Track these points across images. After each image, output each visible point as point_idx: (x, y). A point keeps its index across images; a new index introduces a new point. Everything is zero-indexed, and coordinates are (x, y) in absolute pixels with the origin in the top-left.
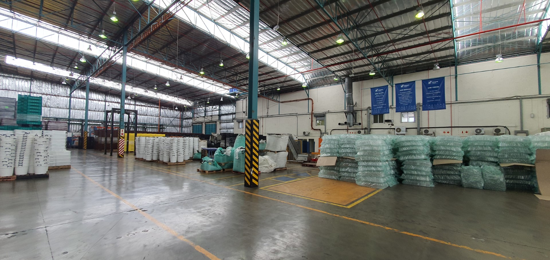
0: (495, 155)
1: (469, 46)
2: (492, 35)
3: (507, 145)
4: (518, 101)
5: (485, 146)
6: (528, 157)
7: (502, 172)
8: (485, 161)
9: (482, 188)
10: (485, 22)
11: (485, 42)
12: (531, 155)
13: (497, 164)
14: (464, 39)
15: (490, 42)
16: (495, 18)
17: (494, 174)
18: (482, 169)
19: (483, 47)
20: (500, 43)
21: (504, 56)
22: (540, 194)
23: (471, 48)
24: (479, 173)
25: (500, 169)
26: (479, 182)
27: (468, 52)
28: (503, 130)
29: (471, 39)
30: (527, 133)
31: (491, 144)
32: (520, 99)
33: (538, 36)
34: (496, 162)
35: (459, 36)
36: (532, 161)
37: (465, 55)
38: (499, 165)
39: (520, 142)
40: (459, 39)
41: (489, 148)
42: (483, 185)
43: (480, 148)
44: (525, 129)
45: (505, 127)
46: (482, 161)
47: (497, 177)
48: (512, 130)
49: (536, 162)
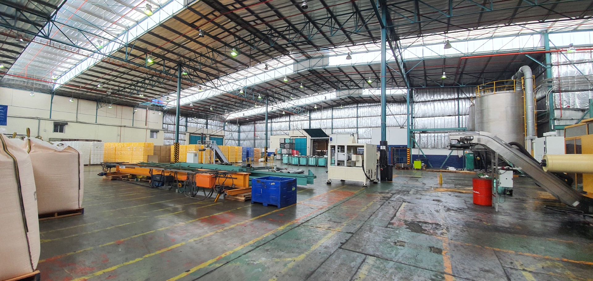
4: (38, 120)
33: (54, 85)
37: (8, 82)
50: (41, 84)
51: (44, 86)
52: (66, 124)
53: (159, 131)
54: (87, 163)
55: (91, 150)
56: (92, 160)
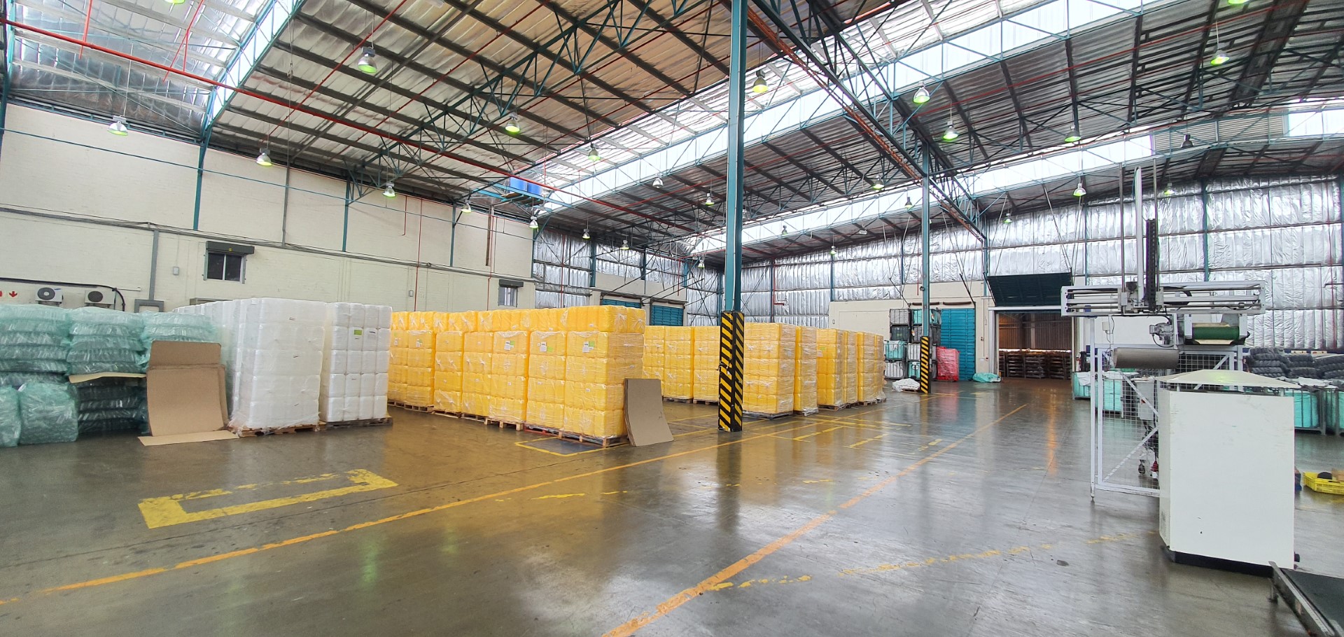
0: (61, 355)
1: (50, 63)
2: (115, 64)
3: (91, 331)
4: (151, 233)
5: (37, 334)
6: (137, 357)
7: (72, 396)
8: (32, 373)
9: (14, 444)
10: (100, 24)
11: (94, 71)
12: (140, 353)
13: (63, 377)
14: (38, 39)
15: (107, 77)
16: (125, 27)
17: (50, 404)
18: (20, 395)
19: (87, 83)
20: (127, 90)
22: (150, 434)
23: (54, 70)
24: (12, 406)
25: (70, 391)
26: (9, 429)
27: (47, 79)
28: (108, 297)
29: (59, 48)
30: (160, 306)
31: (53, 328)
32: (156, 230)
33: (208, 109)
34: (63, 374)
36: (143, 365)
38: (67, 379)
39: (121, 326)
41: (46, 339)
42: (17, 435)
43: (21, 339)
44: (157, 298)
45: (114, 290)
46: (25, 372)
47: (56, 409)
48: (130, 299)
49: (150, 368)
50: (163, 103)
51: (173, 110)
52: (250, 251)
53: (522, 285)
54: (312, 419)
55: (327, 348)
56: (331, 400)
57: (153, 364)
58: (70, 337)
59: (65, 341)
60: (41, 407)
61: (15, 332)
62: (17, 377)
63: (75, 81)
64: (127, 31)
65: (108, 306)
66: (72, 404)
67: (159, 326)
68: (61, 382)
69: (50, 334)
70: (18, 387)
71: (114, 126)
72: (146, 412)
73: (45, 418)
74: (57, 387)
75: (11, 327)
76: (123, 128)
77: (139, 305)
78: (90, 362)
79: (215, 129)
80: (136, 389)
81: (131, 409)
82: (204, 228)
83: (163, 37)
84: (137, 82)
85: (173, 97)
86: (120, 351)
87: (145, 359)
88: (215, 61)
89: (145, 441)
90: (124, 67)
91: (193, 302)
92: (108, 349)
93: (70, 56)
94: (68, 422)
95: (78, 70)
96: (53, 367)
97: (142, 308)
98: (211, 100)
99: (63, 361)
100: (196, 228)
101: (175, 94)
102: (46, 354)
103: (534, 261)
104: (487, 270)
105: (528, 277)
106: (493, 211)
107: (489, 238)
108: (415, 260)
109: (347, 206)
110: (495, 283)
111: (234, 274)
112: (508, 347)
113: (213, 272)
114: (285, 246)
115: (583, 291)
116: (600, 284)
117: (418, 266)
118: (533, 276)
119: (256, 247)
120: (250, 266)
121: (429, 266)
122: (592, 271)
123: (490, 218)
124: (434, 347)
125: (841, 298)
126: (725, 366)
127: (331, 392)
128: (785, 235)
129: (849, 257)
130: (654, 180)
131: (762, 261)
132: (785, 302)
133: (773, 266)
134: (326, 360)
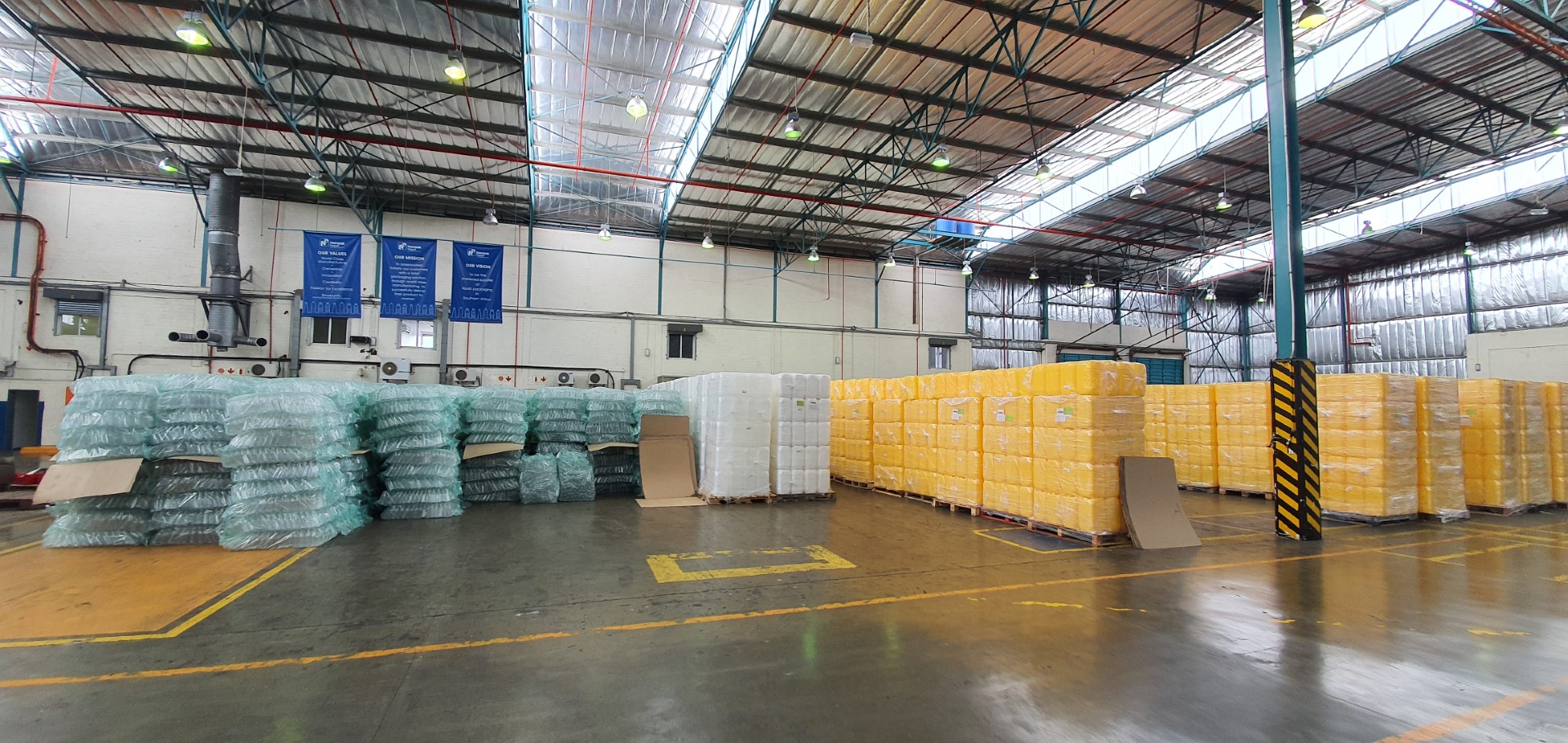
0: (582, 428)
1: (557, 189)
2: (598, 181)
3: (601, 408)
4: (629, 321)
5: (567, 410)
6: (630, 429)
7: (591, 463)
8: (564, 443)
9: (555, 501)
10: (588, 149)
11: (585, 190)
12: (634, 425)
13: (583, 446)
14: (548, 171)
15: (594, 194)
16: (604, 147)
17: (577, 468)
18: (558, 460)
19: (581, 201)
20: (609, 201)
21: (613, 230)
22: (643, 498)
23: (559, 195)
24: (553, 469)
25: (588, 458)
26: (551, 488)
27: (556, 204)
28: (603, 378)
29: (561, 175)
30: (637, 384)
31: (576, 406)
32: (631, 317)
33: (664, 206)
34: (583, 444)
35: (540, 161)
36: (636, 436)
37: (549, 208)
38: (587, 448)
39: (620, 402)
40: (540, 167)
41: (572, 415)
42: (557, 494)
43: (557, 415)
44: (636, 378)
45: (607, 371)
46: (560, 442)
47: (582, 472)
48: (618, 378)
49: (641, 439)
50: (633, 207)
51: (640, 211)
52: (699, 329)
53: (955, 343)
54: (763, 490)
55: (774, 420)
56: (780, 472)
57: (643, 436)
58: (587, 412)
59: (584, 416)
60: (571, 471)
61: (553, 410)
62: (556, 446)
63: (574, 201)
64: (607, 151)
65: (604, 386)
66: (591, 469)
67: (645, 402)
68: (582, 451)
69: (575, 411)
70: (556, 455)
71: (602, 233)
72: (640, 477)
73: (574, 480)
74: (580, 454)
75: (551, 406)
76: (608, 234)
77: (624, 383)
78: (601, 434)
79: (670, 222)
80: (630, 457)
81: (629, 475)
82: (666, 313)
83: (630, 149)
84: (615, 193)
85: (640, 200)
86: (620, 423)
87: (637, 431)
88: (668, 161)
89: (641, 503)
90: (607, 183)
91: (660, 379)
92: (612, 422)
93: (569, 181)
94: (589, 484)
95: (575, 192)
96: (577, 438)
97: (626, 387)
98: (666, 196)
99: (583, 433)
100: (660, 313)
101: (641, 197)
102: (572, 427)
103: (968, 313)
104: (915, 329)
105: (962, 331)
106: (918, 262)
107: (914, 293)
108: (839, 324)
109: (775, 276)
110: (924, 342)
111: (688, 353)
112: (955, 416)
113: (673, 353)
114: (726, 322)
115: (1032, 346)
116: (1053, 335)
117: (843, 330)
118: (968, 331)
119: (704, 325)
120: (700, 343)
121: (853, 329)
122: (1043, 319)
123: (915, 269)
124: (871, 418)
125: (1491, 327)
126: (1283, 441)
127: (779, 464)
128: (1368, 235)
129: (1504, 256)
130: (1132, 188)
131: (1322, 279)
132: (1372, 341)
133: (1344, 286)
134: (774, 431)
